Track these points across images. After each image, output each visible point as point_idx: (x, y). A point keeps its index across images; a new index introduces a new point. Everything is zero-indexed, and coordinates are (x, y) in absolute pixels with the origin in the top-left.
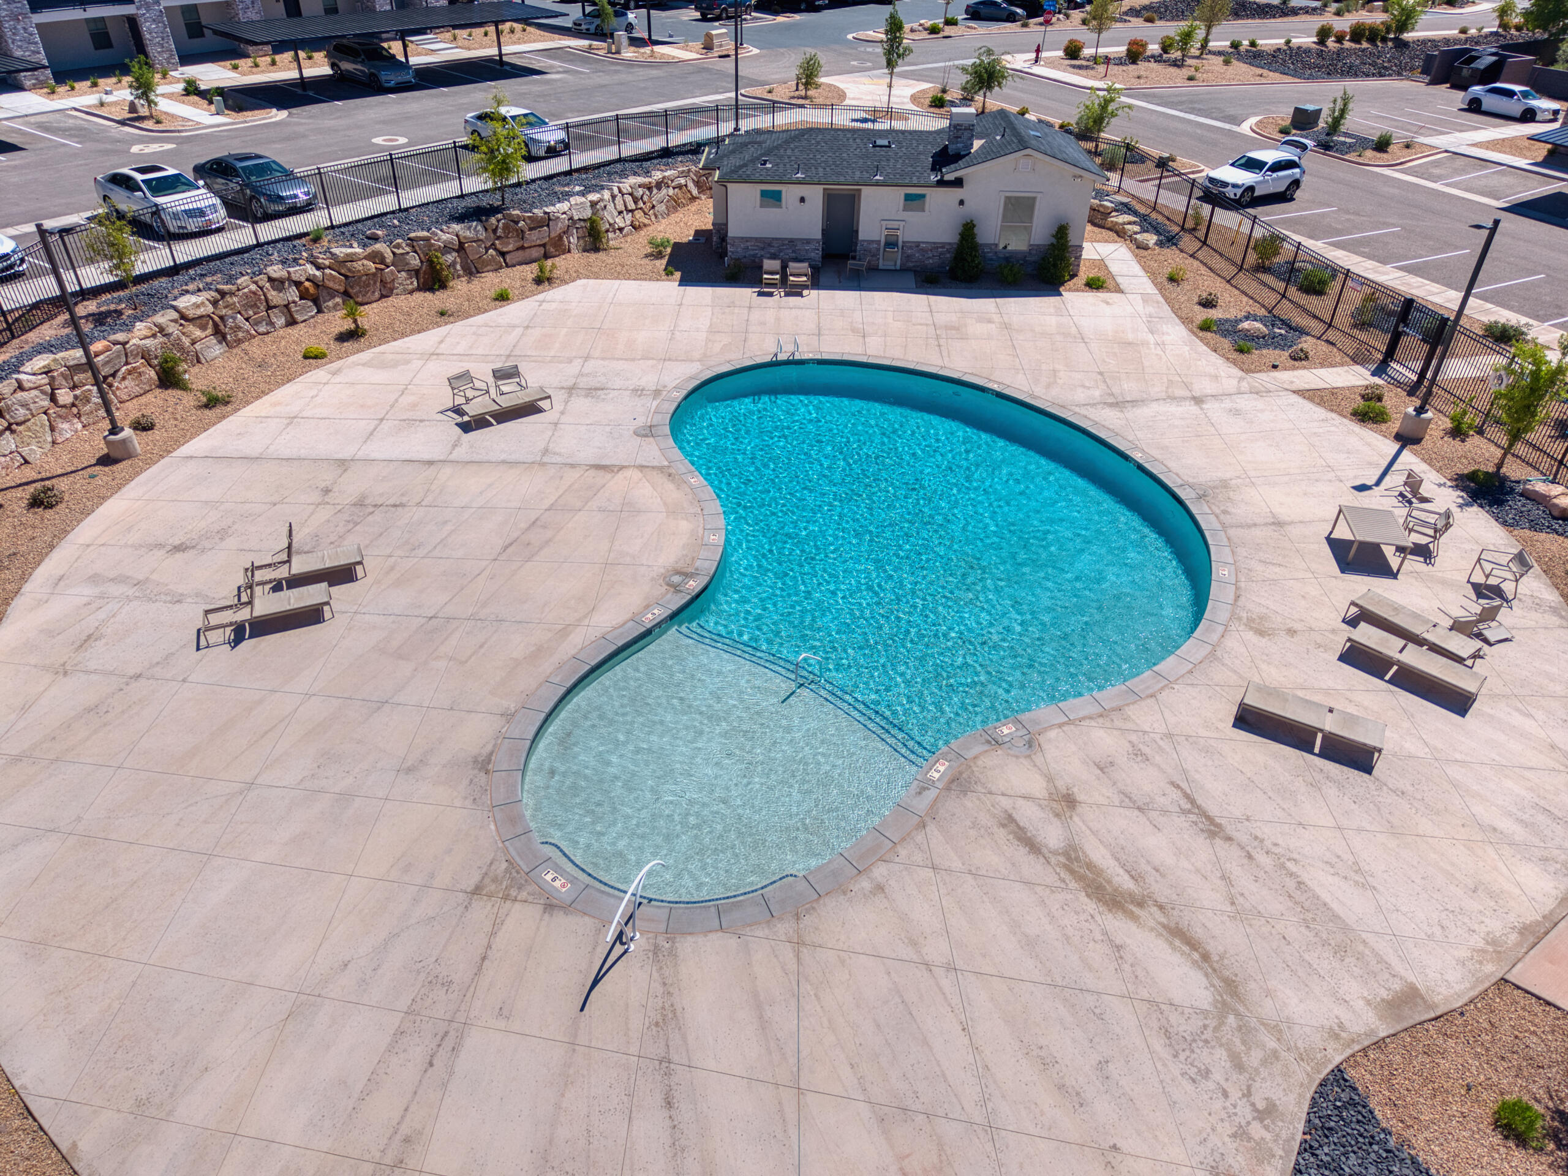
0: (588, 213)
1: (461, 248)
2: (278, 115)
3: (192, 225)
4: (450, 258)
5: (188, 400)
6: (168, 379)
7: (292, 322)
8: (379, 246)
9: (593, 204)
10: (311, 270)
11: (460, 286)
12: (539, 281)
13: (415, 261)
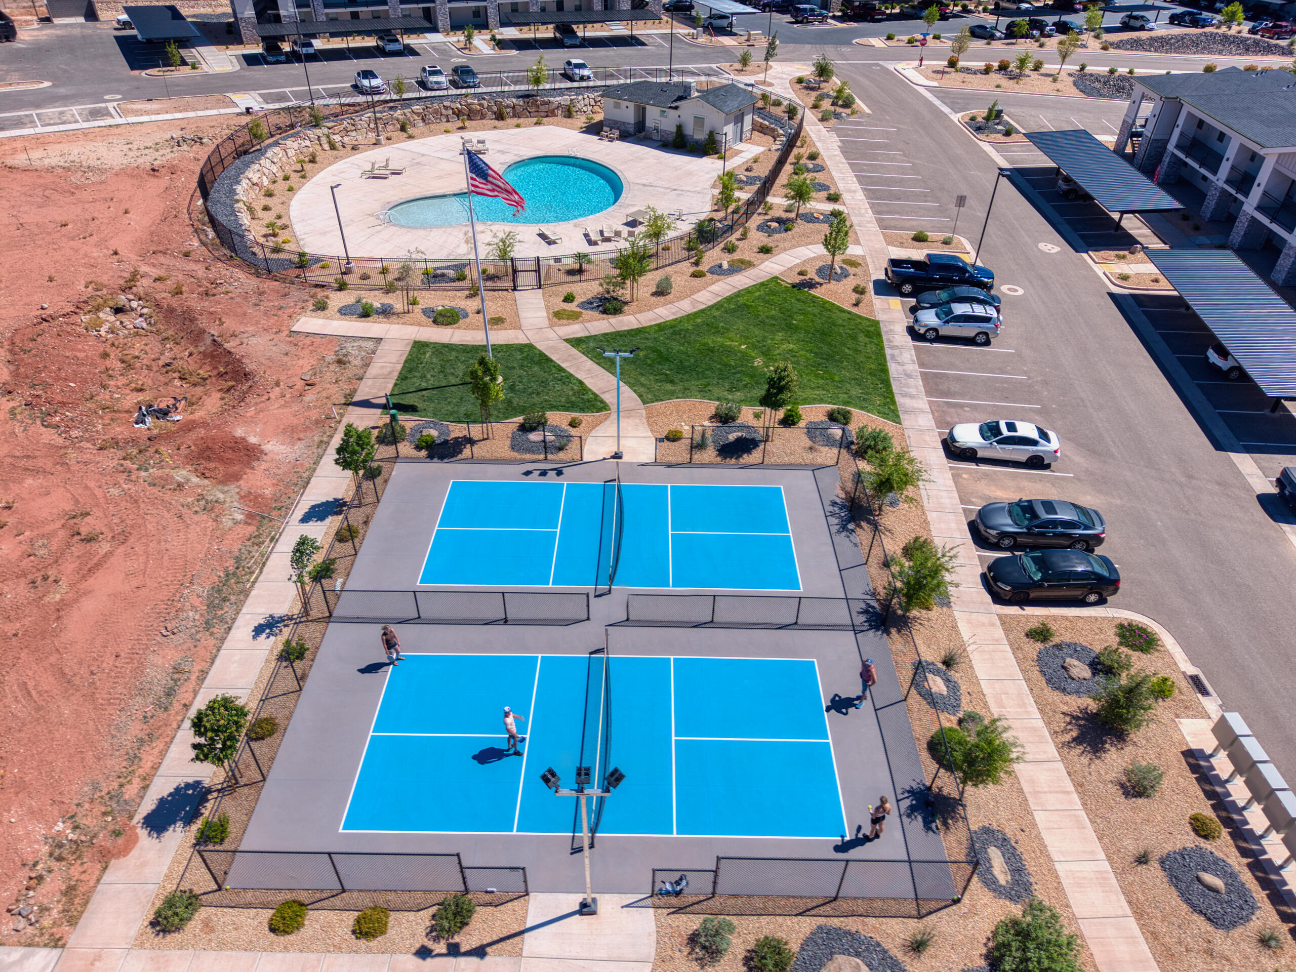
0: (568, 103)
1: (514, 107)
2: (514, 52)
3: (436, 87)
4: (508, 110)
5: (405, 135)
6: (403, 129)
7: (448, 121)
8: (483, 102)
9: (571, 100)
10: (458, 105)
11: (509, 121)
12: (536, 124)
13: (495, 109)
